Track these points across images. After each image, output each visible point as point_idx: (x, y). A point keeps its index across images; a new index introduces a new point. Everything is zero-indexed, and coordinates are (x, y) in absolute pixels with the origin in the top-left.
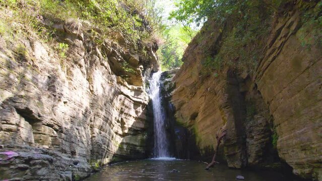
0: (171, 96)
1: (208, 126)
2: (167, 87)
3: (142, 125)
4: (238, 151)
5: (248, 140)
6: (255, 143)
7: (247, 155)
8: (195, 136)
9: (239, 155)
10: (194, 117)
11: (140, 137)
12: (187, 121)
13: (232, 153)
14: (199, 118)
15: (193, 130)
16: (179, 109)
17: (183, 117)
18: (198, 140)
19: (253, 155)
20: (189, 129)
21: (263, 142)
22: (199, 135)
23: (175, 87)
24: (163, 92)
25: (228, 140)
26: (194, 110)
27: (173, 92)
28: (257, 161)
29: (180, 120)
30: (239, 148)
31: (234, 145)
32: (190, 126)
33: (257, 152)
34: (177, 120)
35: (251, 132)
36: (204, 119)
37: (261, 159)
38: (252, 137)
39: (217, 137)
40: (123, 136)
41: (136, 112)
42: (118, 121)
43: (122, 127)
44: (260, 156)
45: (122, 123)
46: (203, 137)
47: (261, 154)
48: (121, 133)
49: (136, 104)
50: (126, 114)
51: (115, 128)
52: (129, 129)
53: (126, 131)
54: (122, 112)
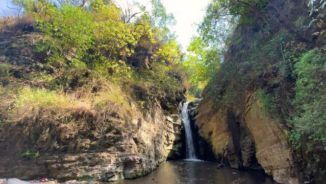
0: (196, 119)
1: (220, 141)
2: (193, 113)
3: (179, 139)
4: (236, 158)
5: (242, 151)
6: (246, 154)
7: (242, 161)
8: (212, 146)
9: (237, 160)
10: (211, 133)
11: (177, 146)
12: (207, 136)
13: (232, 159)
14: (214, 134)
15: (210, 142)
16: (201, 128)
17: (203, 133)
18: (213, 148)
19: (246, 161)
20: (208, 141)
21: (251, 154)
22: (214, 145)
23: (197, 114)
24: (191, 117)
25: (229, 152)
26: (210, 130)
27: (197, 117)
28: (248, 165)
29: (201, 135)
30: (237, 156)
31: (233, 154)
32: (208, 139)
33: (248, 159)
34: (200, 135)
35: (243, 147)
36: (217, 136)
37: (251, 164)
38: (245, 150)
39: (223, 149)
40: (168, 145)
41: (175, 130)
42: (166, 136)
43: (168, 140)
44: (250, 162)
45: (167, 137)
46: (217, 147)
47: (250, 160)
48: (167, 143)
49: (175, 125)
50: (169, 132)
51: (164, 141)
52: (171, 141)
53: (170, 142)
54: (167, 131)
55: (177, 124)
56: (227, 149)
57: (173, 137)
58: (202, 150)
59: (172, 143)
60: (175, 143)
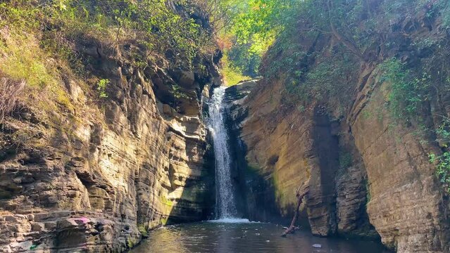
0: (241, 129)
1: (292, 177)
2: (235, 113)
3: (198, 173)
4: (325, 214)
5: (338, 199)
6: (347, 204)
7: (336, 220)
8: (274, 189)
9: (325, 219)
10: (274, 160)
11: (195, 190)
12: (264, 167)
13: (316, 216)
14: (281, 163)
15: (272, 180)
16: (252, 148)
17: (257, 160)
18: (277, 194)
19: (344, 219)
20: (266, 178)
21: (357, 203)
22: (279, 187)
23: (246, 115)
24: (231, 124)
25: (310, 200)
26: (273, 152)
27: (244, 122)
28: (349, 228)
29: (253, 164)
30: (326, 209)
31: (318, 206)
32: (268, 174)
33: (349, 216)
34: (249, 164)
35: (342, 189)
36: (287, 165)
37: (354, 225)
38: (344, 196)
39: (298, 195)
40: (171, 189)
41: (190, 154)
42: (166, 169)
43: (171, 176)
44: (353, 222)
45: (171, 171)
46: (285, 191)
47: (354, 218)
48: (169, 184)
49: (189, 142)
50: (176, 158)
51: (162, 179)
52: (181, 179)
53: (177, 182)
54: (171, 156)
55: (196, 140)
56: (307, 193)
57: (184, 171)
58: (251, 197)
59: (183, 183)
60: (189, 183)
